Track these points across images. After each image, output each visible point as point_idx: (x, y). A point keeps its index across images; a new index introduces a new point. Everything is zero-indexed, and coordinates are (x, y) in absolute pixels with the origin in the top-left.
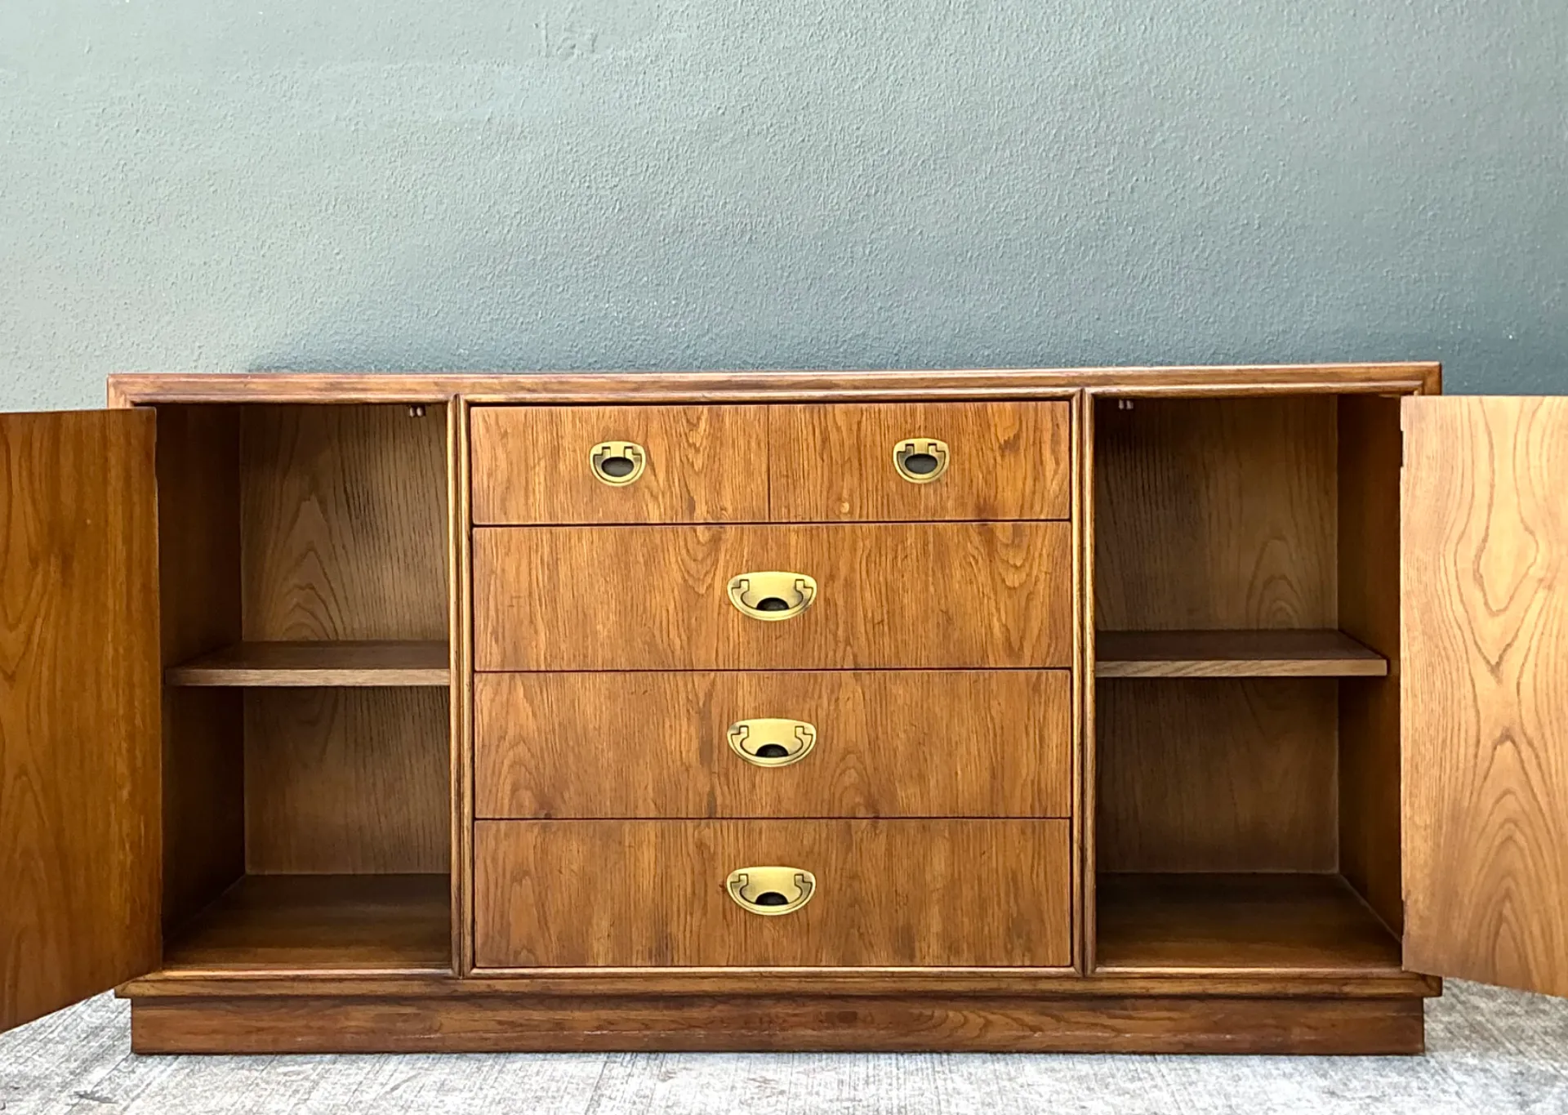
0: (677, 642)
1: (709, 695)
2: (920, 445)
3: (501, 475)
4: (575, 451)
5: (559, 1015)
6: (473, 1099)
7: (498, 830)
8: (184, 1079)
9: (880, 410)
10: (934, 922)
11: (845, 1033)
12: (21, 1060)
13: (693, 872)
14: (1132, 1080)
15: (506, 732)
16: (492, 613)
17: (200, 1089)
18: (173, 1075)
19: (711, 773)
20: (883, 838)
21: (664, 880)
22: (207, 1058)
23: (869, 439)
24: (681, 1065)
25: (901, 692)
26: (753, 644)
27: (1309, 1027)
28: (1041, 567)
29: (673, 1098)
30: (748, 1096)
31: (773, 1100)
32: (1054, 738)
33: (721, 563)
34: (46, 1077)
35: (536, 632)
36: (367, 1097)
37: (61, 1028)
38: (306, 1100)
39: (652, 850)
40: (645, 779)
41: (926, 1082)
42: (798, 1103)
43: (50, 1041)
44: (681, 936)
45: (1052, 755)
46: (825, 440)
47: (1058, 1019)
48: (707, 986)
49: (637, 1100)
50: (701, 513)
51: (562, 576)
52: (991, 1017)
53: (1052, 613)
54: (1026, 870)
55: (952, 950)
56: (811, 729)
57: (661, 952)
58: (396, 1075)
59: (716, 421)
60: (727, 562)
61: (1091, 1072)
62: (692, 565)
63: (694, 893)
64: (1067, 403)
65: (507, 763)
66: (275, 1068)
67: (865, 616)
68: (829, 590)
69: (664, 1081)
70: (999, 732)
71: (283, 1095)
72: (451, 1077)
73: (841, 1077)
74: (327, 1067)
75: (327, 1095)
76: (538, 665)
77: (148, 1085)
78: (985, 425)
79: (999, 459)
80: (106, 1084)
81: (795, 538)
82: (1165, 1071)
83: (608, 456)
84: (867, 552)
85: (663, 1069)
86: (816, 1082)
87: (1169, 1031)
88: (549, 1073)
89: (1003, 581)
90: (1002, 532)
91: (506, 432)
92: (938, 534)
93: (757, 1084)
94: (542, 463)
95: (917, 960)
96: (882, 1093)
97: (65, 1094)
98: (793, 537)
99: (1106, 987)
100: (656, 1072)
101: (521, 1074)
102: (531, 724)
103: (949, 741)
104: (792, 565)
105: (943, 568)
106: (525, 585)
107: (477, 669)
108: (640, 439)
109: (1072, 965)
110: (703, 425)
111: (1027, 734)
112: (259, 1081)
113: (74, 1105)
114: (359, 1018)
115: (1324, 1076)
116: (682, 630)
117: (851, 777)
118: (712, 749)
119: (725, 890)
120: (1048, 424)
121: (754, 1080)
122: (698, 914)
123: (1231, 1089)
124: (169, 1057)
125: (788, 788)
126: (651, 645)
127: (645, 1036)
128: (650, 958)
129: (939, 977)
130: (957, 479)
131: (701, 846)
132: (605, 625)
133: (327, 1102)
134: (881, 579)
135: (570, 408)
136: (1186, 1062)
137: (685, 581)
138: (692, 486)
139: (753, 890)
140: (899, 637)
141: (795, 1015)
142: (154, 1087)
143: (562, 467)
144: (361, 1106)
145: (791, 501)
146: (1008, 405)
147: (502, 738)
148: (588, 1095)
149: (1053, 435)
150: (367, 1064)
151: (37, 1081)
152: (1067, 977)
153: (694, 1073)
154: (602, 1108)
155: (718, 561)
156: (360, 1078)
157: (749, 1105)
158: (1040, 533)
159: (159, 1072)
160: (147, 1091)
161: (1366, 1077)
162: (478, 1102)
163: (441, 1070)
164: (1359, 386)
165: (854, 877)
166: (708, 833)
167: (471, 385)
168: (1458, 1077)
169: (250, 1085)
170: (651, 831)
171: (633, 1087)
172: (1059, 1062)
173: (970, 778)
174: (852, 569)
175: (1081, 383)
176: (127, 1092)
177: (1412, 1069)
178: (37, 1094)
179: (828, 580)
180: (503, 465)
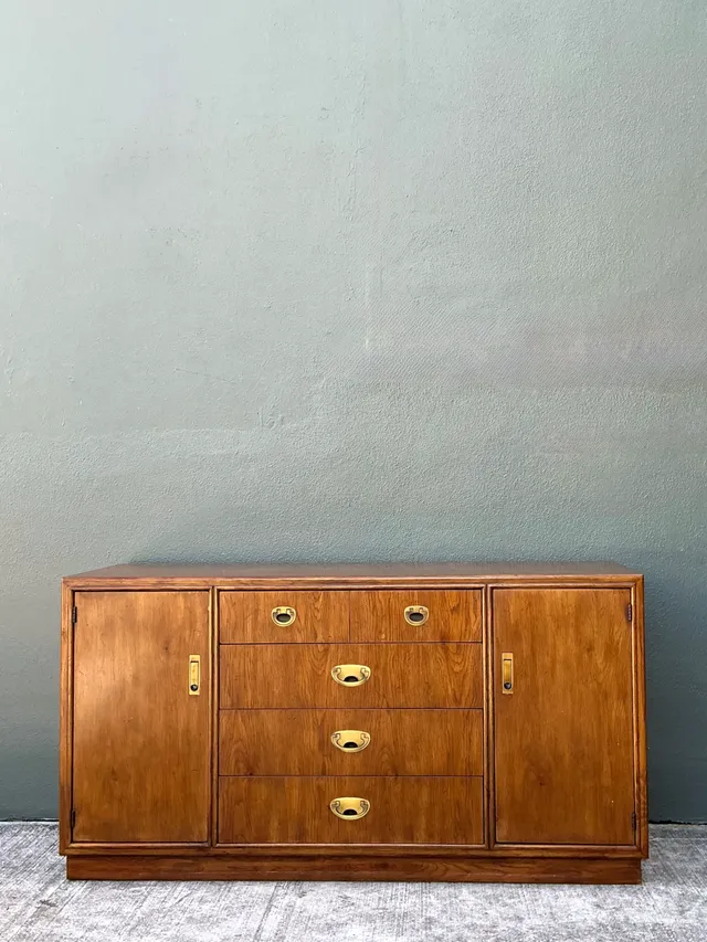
0: (309, 696)
1: (323, 720)
2: (416, 608)
3: (233, 621)
4: (265, 611)
5: (256, 864)
6: (214, 907)
7: (229, 780)
8: (88, 894)
9: (398, 594)
10: (422, 823)
11: (384, 873)
12: (18, 882)
13: (315, 799)
14: (510, 898)
15: (233, 736)
16: (228, 683)
17: (95, 899)
18: (84, 891)
19: (323, 755)
20: (399, 785)
21: (303, 803)
22: (100, 882)
23: (394, 606)
24: (310, 888)
25: (408, 719)
26: (342, 697)
27: (590, 871)
28: (469, 664)
29: (303, 907)
30: (337, 906)
31: (348, 909)
32: (475, 739)
33: (328, 661)
34: (28, 892)
35: (247, 692)
36: (167, 905)
37: (38, 865)
38: (141, 906)
39: (297, 790)
40: (294, 756)
41: (418, 898)
42: (359, 910)
43: (33, 871)
44: (310, 829)
45: (475, 748)
46: (375, 606)
47: (478, 867)
48: (322, 852)
49: (287, 908)
50: (320, 638)
51: (258, 667)
52: (448, 866)
53: (474, 685)
54: (463, 801)
55: (430, 837)
56: (368, 735)
57: (301, 837)
58: (182, 892)
59: (327, 597)
60: (331, 660)
61: (492, 893)
62: (316, 663)
63: (315, 809)
64: (479, 591)
65: (233, 750)
66: (129, 888)
67: (392, 685)
68: (376, 673)
69: (301, 897)
70: (451, 737)
71: (131, 904)
72: (206, 894)
73: (380, 895)
74: (152, 888)
75: (150, 904)
76: (248, 706)
77: (72, 897)
78: (443, 599)
79: (450, 615)
80: (54, 895)
81: (361, 650)
82: (525, 893)
83: (279, 613)
84: (392, 656)
85: (301, 891)
86: (368, 898)
87: (527, 873)
88: (250, 893)
89: (452, 669)
90: (452, 647)
91: (235, 603)
92: (424, 649)
93: (342, 899)
94: (251, 616)
95: (415, 841)
96: (397, 905)
97: (35, 902)
99: (499, 853)
100: (298, 892)
101: (238, 893)
102: (244, 734)
103: (429, 741)
104: (360, 662)
105: (426, 664)
106: (242, 670)
107: (220, 708)
108: (293, 605)
109: (484, 843)
110: (321, 600)
111: (463, 738)
112: (121, 895)
113: (39, 908)
114: (167, 865)
115: (595, 896)
116: (311, 691)
117: (386, 757)
118: (325, 744)
119: (329, 808)
120: (472, 601)
121: (341, 897)
122: (317, 821)
123: (553, 904)
124: (84, 882)
125: (357, 761)
126: (298, 697)
127: (294, 874)
128: (296, 839)
129: (426, 848)
130: (432, 625)
131: (319, 788)
132: (277, 689)
133: (149, 908)
134: (399, 668)
135: (263, 592)
136: (534, 888)
137: (313, 669)
138: (316, 627)
139: (342, 808)
140: (407, 694)
141: (361, 864)
142: (74, 898)
143: (259, 618)
144: (164, 910)
145: (360, 634)
146: (454, 591)
147: (232, 739)
148: (266, 905)
149: (474, 605)
150: (170, 886)
151: (24, 894)
152: (481, 849)
153: (314, 893)
154: (271, 912)
155: (327, 659)
156: (166, 894)
157: (337, 912)
158: (469, 648)
159: (78, 889)
160: (71, 901)
161: (614, 897)
162: (216, 908)
163: (202, 890)
164: (606, 585)
165: (387, 803)
166: (322, 782)
167: (219, 582)
168: (656, 897)
169: (117, 898)
170: (297, 780)
171: (286, 901)
172: (478, 888)
173: (438, 760)
174: (386, 664)
175: (487, 582)
176: (62, 901)
177: (635, 892)
178: (23, 901)
179: (375, 668)
180: (233, 616)
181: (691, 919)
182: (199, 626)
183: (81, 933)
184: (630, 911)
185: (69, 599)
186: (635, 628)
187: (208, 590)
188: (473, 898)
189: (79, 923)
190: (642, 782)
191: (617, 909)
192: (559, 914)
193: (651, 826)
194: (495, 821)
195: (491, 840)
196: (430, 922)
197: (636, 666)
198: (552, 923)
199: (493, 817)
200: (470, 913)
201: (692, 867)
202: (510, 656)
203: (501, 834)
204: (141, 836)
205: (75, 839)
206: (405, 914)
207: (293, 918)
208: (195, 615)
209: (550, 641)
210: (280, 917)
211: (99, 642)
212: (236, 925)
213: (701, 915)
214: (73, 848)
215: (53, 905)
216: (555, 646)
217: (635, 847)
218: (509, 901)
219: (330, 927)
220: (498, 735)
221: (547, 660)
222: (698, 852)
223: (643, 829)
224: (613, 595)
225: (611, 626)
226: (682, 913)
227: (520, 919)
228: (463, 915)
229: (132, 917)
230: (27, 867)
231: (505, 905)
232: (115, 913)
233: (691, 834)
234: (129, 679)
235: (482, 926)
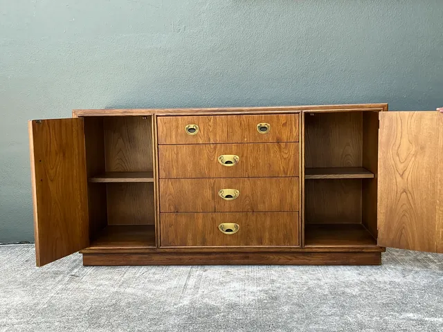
0: (206, 171)
1: (214, 183)
2: (263, 124)
3: (165, 132)
4: (182, 127)
5: (181, 257)
6: (161, 276)
7: (165, 215)
8: (95, 272)
9: (254, 117)
10: (267, 235)
11: (246, 261)
13: (211, 224)
14: (313, 271)
15: (167, 193)
16: (163, 165)
17: (99, 274)
18: (93, 271)
19: (215, 202)
20: (255, 217)
21: (204, 225)
22: (100, 267)
23: (251, 123)
24: (209, 268)
25: (259, 183)
26: (224, 172)
27: (354, 259)
28: (292, 152)
29: (207, 275)
30: (224, 275)
31: (230, 276)
32: (295, 193)
34: (64, 271)
35: (173, 169)
36: (138, 275)
37: (67, 260)
38: (123, 276)
39: (201, 219)
40: (199, 202)
41: (265, 272)
42: (236, 277)
43: (65, 263)
44: (208, 240)
45: (294, 197)
46: (241, 123)
47: (296, 257)
48: (214, 250)
49: (199, 276)
50: (212, 141)
51: (179, 156)
52: (280, 257)
53: (295, 165)
54: (288, 223)
55: (271, 242)
56: (238, 191)
57: (204, 243)
58: (144, 270)
59: (215, 119)
60: (218, 153)
61: (303, 269)
62: (210, 154)
63: (211, 229)
64: (298, 114)
65: (167, 200)
66: (116, 269)
67: (250, 165)
68: (242, 159)
69: (205, 272)
70: (282, 192)
71: (118, 275)
72: (156, 271)
73: (245, 271)
74: (128, 269)
75: (128, 275)
76: (174, 177)
78: (278, 119)
79: (282, 128)
80: (77, 273)
81: (234, 147)
82: (321, 269)
83: (190, 128)
84: (251, 150)
85: (205, 269)
86: (240, 272)
87: (321, 260)
88: (178, 270)
89: (283, 156)
90: (283, 145)
91: (166, 122)
92: (267, 146)
94: (174, 130)
95: (263, 244)
96: (255, 274)
97: (68, 275)
99: (307, 250)
100: (203, 270)
101: (172, 270)
102: (173, 191)
103: (270, 194)
104: (233, 153)
105: (269, 154)
106: (170, 158)
107: (160, 178)
108: (197, 124)
109: (299, 245)
110: (212, 120)
111: (289, 192)
112: (112, 272)
113: (70, 278)
114: (135, 258)
115: (358, 270)
116: (207, 168)
117: (247, 202)
118: (215, 196)
119: (218, 228)
120: (293, 120)
121: (225, 271)
122: (212, 235)
123: (336, 273)
124: (92, 267)
125: (233, 205)
126: (201, 172)
127: (200, 262)
128: (201, 244)
129: (268, 248)
130: (272, 133)
131: (212, 218)
132: (189, 168)
133: (128, 277)
134: (254, 156)
135: (180, 117)
136: (325, 267)
137: (208, 157)
138: (209, 135)
139: (225, 228)
140: (258, 170)
141: (235, 257)
143: (179, 131)
144: (136, 278)
145: (233, 138)
146: (284, 115)
148: (188, 275)
149: (295, 122)
150: (137, 268)
151: (62, 272)
152: (298, 248)
153: (212, 270)
154: (191, 278)
155: (216, 152)
156: (135, 271)
157: (224, 277)
158: (292, 145)
159: (90, 270)
160: (87, 274)
161: (367, 270)
163: (152, 270)
165: (248, 225)
166: (214, 215)
167: (157, 112)
168: (389, 270)
169: (110, 273)
170: (201, 215)
171: (197, 273)
172: (296, 267)
173: (275, 202)
174: (247, 154)
175: (302, 109)
176: (82, 275)
177: (378, 268)
178: (62, 275)
179: (242, 157)
180: (165, 130)
184: (376, 276)
187: (151, 116)
188: (294, 272)
189: (92, 283)
191: (370, 275)
195: (303, 243)
198: (336, 281)
199: (303, 232)
200: (293, 277)
201: (407, 258)
206: (260, 278)
207: (202, 280)
210: (195, 280)
212: (174, 283)
215: (77, 276)
218: (313, 273)
219: (222, 283)
227: (319, 280)
229: (119, 281)
231: (311, 274)
232: (111, 279)
235: (300, 283)
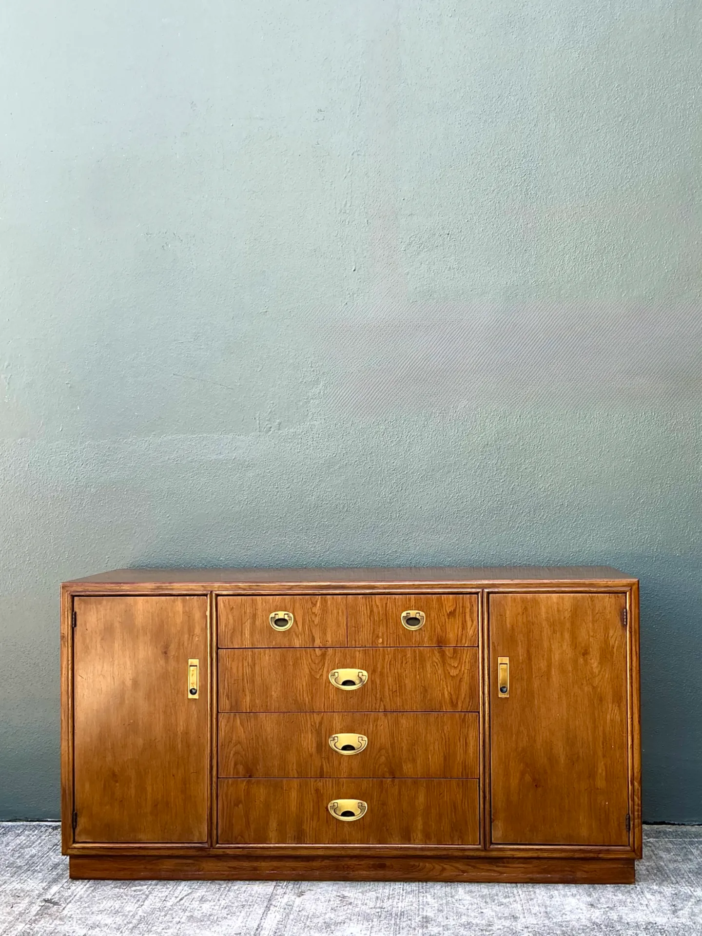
0: (307, 699)
1: (321, 723)
2: (413, 613)
3: (230, 626)
4: (263, 616)
5: (255, 864)
6: (215, 906)
7: (228, 782)
8: (90, 893)
9: (395, 599)
10: (419, 824)
11: (381, 873)
12: (22, 882)
13: (313, 801)
14: (506, 897)
15: (232, 739)
16: (226, 686)
17: (97, 898)
18: (86, 891)
19: (321, 758)
20: (397, 787)
21: (301, 804)
22: (102, 882)
23: (391, 610)
24: (308, 888)
25: (405, 722)
26: (340, 701)
27: (585, 871)
28: (465, 668)
29: (302, 906)
30: (336, 905)
31: (346, 908)
32: (472, 743)
33: (326, 665)
34: (32, 891)
35: (245, 695)
36: (168, 904)
37: (41, 864)
38: (142, 905)
39: (295, 791)
40: (292, 758)
41: (414, 898)
42: (357, 910)
43: (36, 871)
44: (308, 831)
45: (471, 750)
46: (372, 611)
47: (474, 867)
48: (320, 853)
49: (286, 907)
50: (318, 643)
51: (257, 671)
52: (445, 866)
53: (470, 689)
54: (460, 802)
55: (427, 837)
56: (366, 738)
57: (299, 839)
58: (183, 892)
59: (324, 602)
60: (329, 664)
61: (488, 893)
62: (313, 666)
63: (314, 811)
64: (476, 595)
65: (232, 753)
66: (130, 887)
67: (389, 689)
68: (373, 676)
69: (299, 896)
70: (447, 740)
71: (132, 903)
72: (207, 893)
73: (378, 895)
74: (153, 887)
75: (151, 903)
76: (246, 710)
77: (75, 896)
78: (441, 604)
79: (447, 620)
80: (57, 894)
81: (359, 655)
82: (520, 892)
83: (277, 618)
84: (389, 660)
85: (300, 890)
86: (366, 898)
87: (522, 873)
88: (249, 892)
89: (449, 673)
90: (449, 652)
91: (233, 607)
92: (420, 652)
93: (340, 899)
94: (249, 621)
95: (412, 841)
96: (395, 903)
97: (39, 900)
98: (357, 653)
99: (495, 854)
100: (297, 892)
101: (238, 892)
102: (243, 736)
103: (426, 744)
104: (357, 665)
105: (423, 668)
106: (240, 674)
107: (219, 711)
108: (291, 610)
109: (480, 844)
110: (318, 604)
111: (460, 741)
112: (123, 894)
113: (42, 906)
114: (168, 865)
115: (590, 895)
116: (309, 694)
117: (383, 759)
118: (322, 747)
119: (328, 810)
120: (468, 605)
121: (339, 896)
122: (315, 822)
123: (548, 903)
124: (86, 881)
125: (355, 763)
126: (296, 701)
127: (293, 874)
128: (294, 840)
129: (422, 849)
130: (429, 629)
131: (317, 790)
132: (275, 693)
133: (151, 907)
134: (396, 672)
135: (260, 597)
136: (530, 888)
137: (310, 673)
138: (313, 631)
139: (340, 810)
140: (404, 697)
141: (359, 865)
142: (77, 897)
143: (257, 623)
144: (166, 909)
145: (357, 638)
146: (451, 596)
147: (231, 742)
148: (265, 904)
149: (470, 610)
150: (171, 885)
151: (28, 893)
152: (477, 850)
153: (313, 892)
154: (270, 911)
155: (324, 663)
156: (166, 894)
157: (335, 911)
158: (465, 652)
159: (81, 888)
160: (74, 900)
161: (608, 896)
162: (217, 907)
163: (202, 890)
164: (603, 589)
165: (384, 804)
166: (320, 784)
167: (217, 587)
168: (649, 896)
169: (119, 897)
170: (295, 783)
171: (285, 900)
172: (474, 887)
173: (435, 761)
174: (383, 667)
175: (483, 587)
176: (65, 900)
177: (629, 892)
178: (27, 900)
179: (372, 672)
180: (231, 621)
181: (684, 918)
182: (197, 630)
183: (84, 931)
184: (623, 911)
185: (68, 605)
186: (631, 632)
187: (206, 595)
188: (469, 898)
189: (82, 921)
190: (636, 784)
191: (611, 909)
192: (553, 913)
193: (645, 827)
194: (491, 822)
195: (487, 840)
196: (426, 920)
197: (631, 670)
198: (547, 922)
199: (488, 820)
200: (465, 911)
201: (685, 867)
202: (506, 660)
203: (497, 834)
204: (142, 836)
205: (77, 839)
206: (402, 914)
207: (291, 917)
208: (194, 620)
209: (546, 644)
210: (279, 917)
211: (99, 646)
212: (236, 923)
213: (693, 914)
214: (75, 848)
215: (55, 904)
216: (550, 650)
217: (628, 848)
218: (504, 901)
219: (328, 925)
220: (495, 738)
221: (543, 665)
222: (692, 853)
223: (636, 830)
224: (608, 601)
225: (606, 629)
226: (674, 912)
227: (515, 918)
228: (459, 915)
229: (134, 916)
230: (30, 867)
231: (500, 904)
232: (117, 912)
233: (685, 835)
234: (129, 683)
235: (477, 925)
